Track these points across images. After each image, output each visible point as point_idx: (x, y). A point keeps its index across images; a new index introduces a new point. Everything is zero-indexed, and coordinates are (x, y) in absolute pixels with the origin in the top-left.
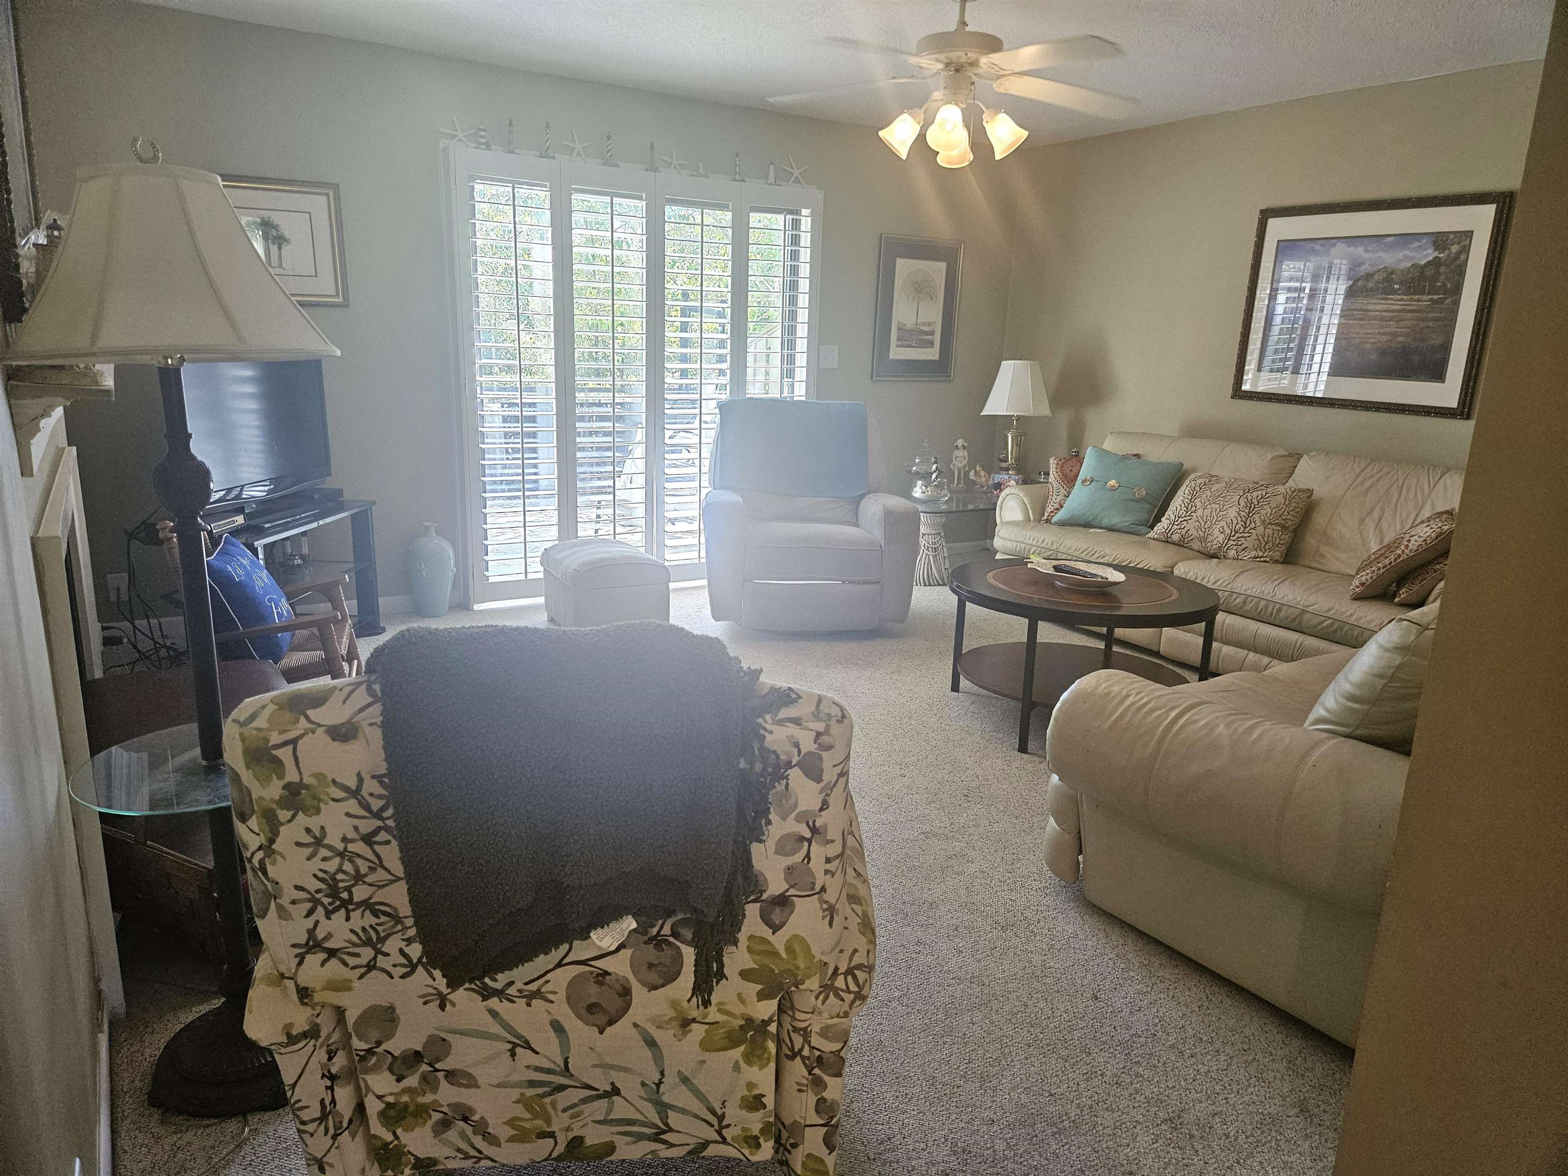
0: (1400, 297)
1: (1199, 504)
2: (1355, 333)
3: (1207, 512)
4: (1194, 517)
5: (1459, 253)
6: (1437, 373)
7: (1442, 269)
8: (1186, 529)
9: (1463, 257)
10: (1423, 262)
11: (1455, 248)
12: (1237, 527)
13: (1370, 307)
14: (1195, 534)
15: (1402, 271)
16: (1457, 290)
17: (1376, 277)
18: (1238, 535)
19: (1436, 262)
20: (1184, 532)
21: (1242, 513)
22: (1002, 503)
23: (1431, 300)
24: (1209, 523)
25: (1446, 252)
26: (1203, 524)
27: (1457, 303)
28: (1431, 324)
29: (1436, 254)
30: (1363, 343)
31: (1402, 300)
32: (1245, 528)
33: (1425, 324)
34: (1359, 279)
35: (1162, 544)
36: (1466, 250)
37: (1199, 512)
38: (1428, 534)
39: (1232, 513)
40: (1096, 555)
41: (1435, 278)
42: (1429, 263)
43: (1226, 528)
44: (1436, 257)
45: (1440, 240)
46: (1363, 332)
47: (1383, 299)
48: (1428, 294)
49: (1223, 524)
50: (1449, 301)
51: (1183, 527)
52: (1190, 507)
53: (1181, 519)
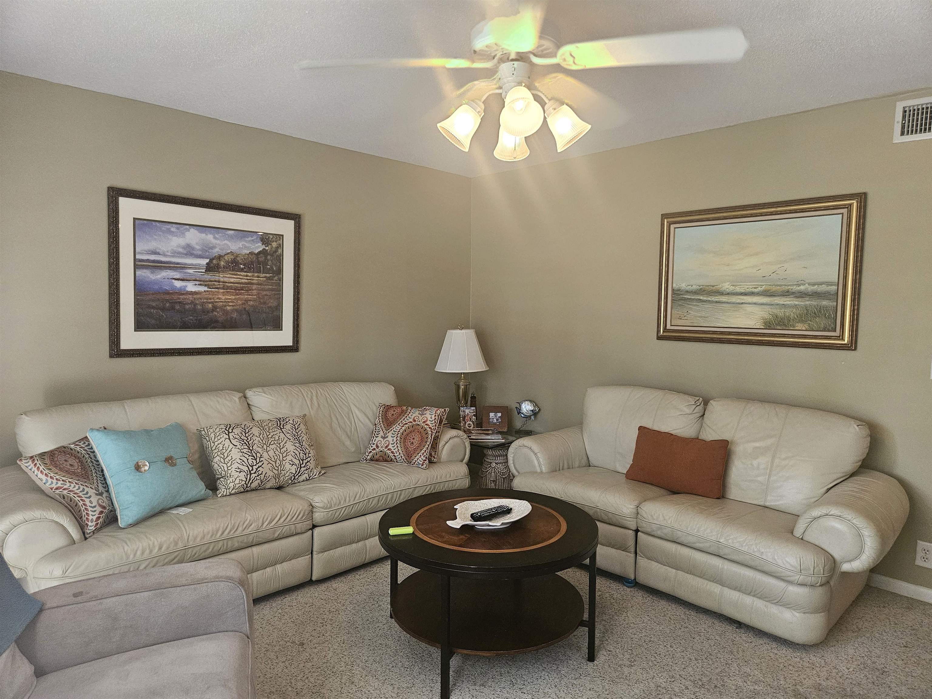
0: (245, 274)
1: (260, 450)
2: (217, 298)
3: (271, 453)
4: (265, 462)
5: (277, 248)
6: (277, 325)
7: (269, 257)
8: (264, 473)
9: (280, 251)
10: (256, 252)
11: (274, 245)
12: (301, 457)
13: (226, 280)
14: (272, 474)
15: (244, 256)
16: (279, 271)
17: (226, 258)
19: (263, 252)
20: (262, 476)
23: (265, 277)
24: (278, 461)
25: (270, 246)
26: (274, 463)
27: (281, 280)
28: (268, 293)
29: (264, 247)
30: (225, 306)
31: (247, 276)
33: (265, 293)
34: (213, 259)
36: (281, 246)
37: (265, 455)
39: (290, 447)
41: (265, 263)
42: (260, 253)
43: (294, 460)
44: (264, 249)
45: (265, 239)
46: (224, 298)
47: (233, 274)
48: (263, 273)
49: (289, 458)
50: (276, 278)
51: (260, 472)
52: (254, 455)
53: (255, 467)
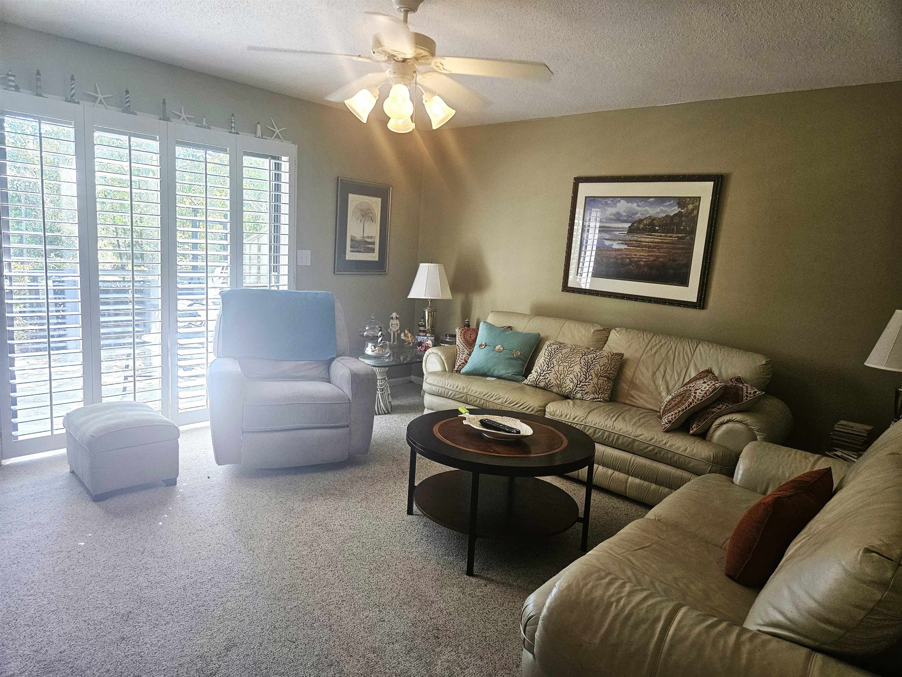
0: (660, 234)
1: (555, 363)
2: (634, 255)
3: (561, 368)
4: (553, 371)
5: (693, 210)
6: (683, 281)
7: (683, 219)
8: (549, 379)
9: (695, 212)
10: (672, 214)
11: (690, 207)
12: (581, 379)
13: (642, 239)
14: (555, 382)
15: (660, 219)
16: (693, 232)
17: (645, 222)
18: (582, 384)
19: (679, 214)
20: (547, 381)
21: (584, 369)
22: (427, 359)
23: (677, 237)
24: (563, 375)
25: (686, 209)
26: (559, 375)
27: (693, 239)
28: (678, 251)
29: (680, 210)
30: (639, 261)
31: (661, 236)
32: (586, 379)
33: (675, 251)
34: (634, 223)
35: (534, 389)
36: (697, 208)
37: (556, 368)
38: (707, 389)
39: (577, 369)
40: (494, 398)
41: (679, 225)
42: (675, 215)
43: (574, 379)
44: (680, 211)
45: (681, 201)
46: (639, 254)
47: (650, 235)
48: (676, 233)
49: (572, 376)
50: (688, 238)
51: (546, 377)
52: (550, 364)
53: (545, 372)
